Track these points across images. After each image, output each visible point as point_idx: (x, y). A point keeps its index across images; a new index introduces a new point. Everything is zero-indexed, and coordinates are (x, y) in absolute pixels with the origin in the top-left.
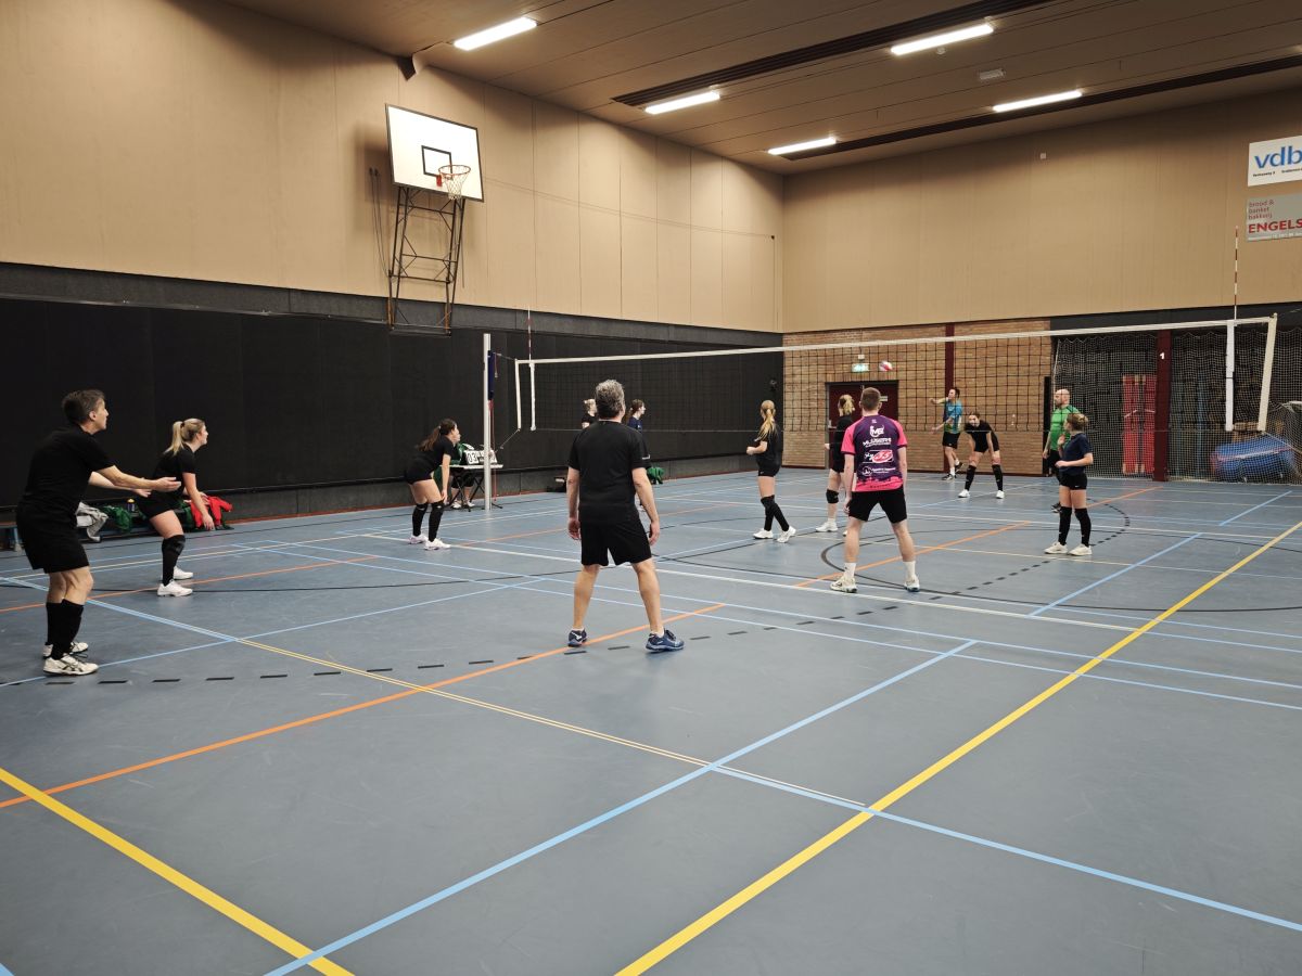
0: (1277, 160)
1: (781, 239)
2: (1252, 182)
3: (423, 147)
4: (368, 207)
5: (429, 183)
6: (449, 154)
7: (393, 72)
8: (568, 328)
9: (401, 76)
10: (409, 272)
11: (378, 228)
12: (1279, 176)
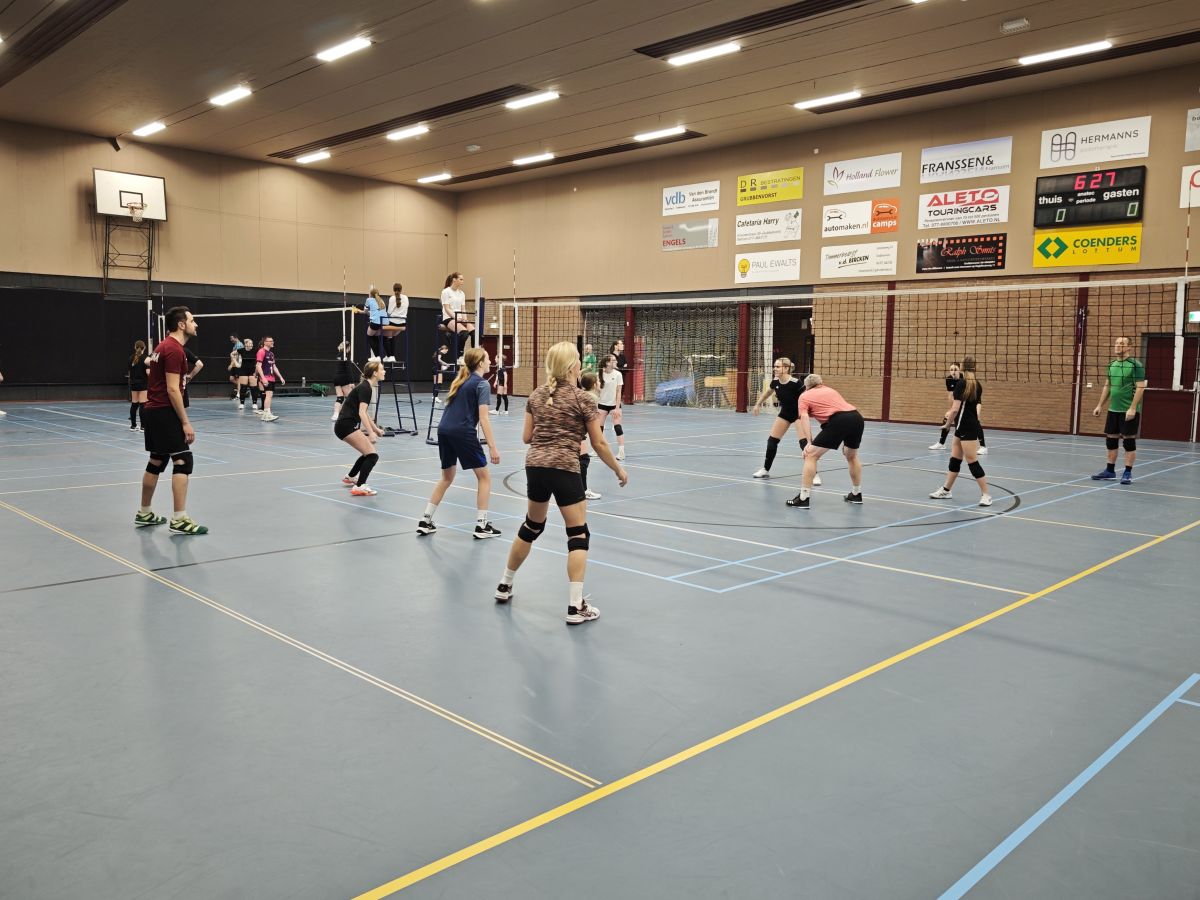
0: (675, 201)
1: (451, 236)
2: (665, 213)
3: (120, 192)
4: (87, 227)
5: (126, 212)
6: (141, 194)
7: (109, 148)
8: (250, 296)
9: (113, 149)
10: (118, 263)
11: (94, 237)
12: (675, 211)
